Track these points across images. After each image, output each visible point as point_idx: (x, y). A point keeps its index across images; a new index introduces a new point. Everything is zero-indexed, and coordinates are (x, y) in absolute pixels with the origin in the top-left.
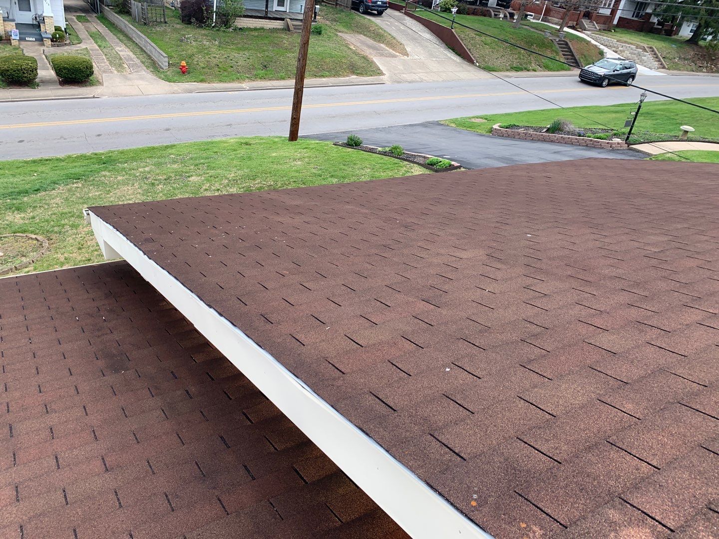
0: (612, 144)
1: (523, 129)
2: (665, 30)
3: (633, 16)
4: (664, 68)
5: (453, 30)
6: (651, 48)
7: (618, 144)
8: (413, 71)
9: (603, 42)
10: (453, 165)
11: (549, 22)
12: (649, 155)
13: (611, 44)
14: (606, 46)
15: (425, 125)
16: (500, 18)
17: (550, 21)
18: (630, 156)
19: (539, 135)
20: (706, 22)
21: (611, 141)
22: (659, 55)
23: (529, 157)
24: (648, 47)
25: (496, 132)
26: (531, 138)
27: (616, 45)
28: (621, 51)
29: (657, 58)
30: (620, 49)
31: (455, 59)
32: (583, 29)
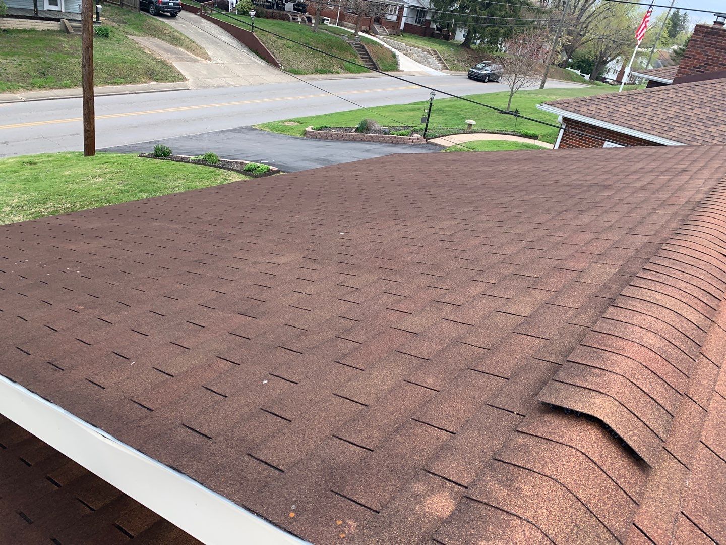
0: (413, 139)
1: (334, 130)
2: (443, 35)
3: (416, 23)
4: (447, 68)
5: (253, 34)
6: (434, 51)
7: (418, 139)
8: (218, 75)
9: (394, 45)
10: (272, 170)
11: (345, 27)
12: (443, 147)
13: (402, 48)
14: (397, 49)
15: (239, 130)
16: (299, 22)
17: (345, 25)
18: (430, 149)
19: (350, 135)
20: (474, 28)
21: (412, 137)
22: (441, 57)
23: (342, 156)
24: (432, 51)
25: (310, 134)
26: (343, 139)
27: (406, 49)
28: (410, 53)
29: (440, 60)
30: (409, 52)
31: (260, 62)
32: (376, 34)
